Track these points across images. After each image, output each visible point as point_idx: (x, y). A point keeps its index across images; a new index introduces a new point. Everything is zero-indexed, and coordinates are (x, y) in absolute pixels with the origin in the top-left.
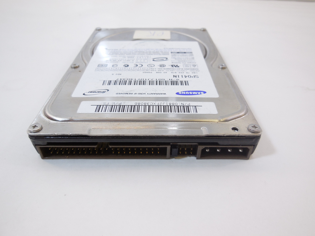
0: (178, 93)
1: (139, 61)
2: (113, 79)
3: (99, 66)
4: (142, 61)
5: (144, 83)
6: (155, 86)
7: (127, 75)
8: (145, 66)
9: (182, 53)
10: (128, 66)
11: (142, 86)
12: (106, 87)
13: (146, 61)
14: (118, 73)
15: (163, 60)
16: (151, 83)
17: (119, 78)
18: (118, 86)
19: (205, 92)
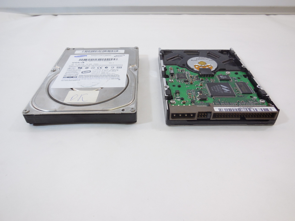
0: (86, 56)
1: (99, 71)
2: (113, 61)
3: (121, 68)
4: (97, 71)
5: (99, 59)
6: (94, 58)
7: (107, 63)
8: (96, 68)
9: (70, 77)
10: (105, 68)
11: (100, 58)
12: (116, 58)
13: (95, 71)
14: (111, 64)
15: (85, 72)
16: (96, 60)
17: (110, 62)
18: (111, 58)
19: (75, 57)
